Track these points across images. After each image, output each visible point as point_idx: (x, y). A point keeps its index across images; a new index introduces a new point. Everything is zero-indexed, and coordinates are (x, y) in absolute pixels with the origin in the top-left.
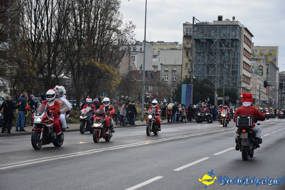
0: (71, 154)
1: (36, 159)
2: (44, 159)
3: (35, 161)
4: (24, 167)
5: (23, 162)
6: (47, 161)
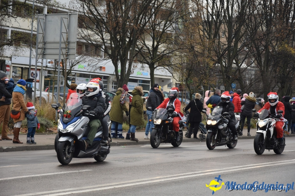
0: (277, 162)
1: (241, 165)
2: (250, 166)
3: (241, 168)
4: (232, 173)
5: (229, 168)
6: (254, 168)
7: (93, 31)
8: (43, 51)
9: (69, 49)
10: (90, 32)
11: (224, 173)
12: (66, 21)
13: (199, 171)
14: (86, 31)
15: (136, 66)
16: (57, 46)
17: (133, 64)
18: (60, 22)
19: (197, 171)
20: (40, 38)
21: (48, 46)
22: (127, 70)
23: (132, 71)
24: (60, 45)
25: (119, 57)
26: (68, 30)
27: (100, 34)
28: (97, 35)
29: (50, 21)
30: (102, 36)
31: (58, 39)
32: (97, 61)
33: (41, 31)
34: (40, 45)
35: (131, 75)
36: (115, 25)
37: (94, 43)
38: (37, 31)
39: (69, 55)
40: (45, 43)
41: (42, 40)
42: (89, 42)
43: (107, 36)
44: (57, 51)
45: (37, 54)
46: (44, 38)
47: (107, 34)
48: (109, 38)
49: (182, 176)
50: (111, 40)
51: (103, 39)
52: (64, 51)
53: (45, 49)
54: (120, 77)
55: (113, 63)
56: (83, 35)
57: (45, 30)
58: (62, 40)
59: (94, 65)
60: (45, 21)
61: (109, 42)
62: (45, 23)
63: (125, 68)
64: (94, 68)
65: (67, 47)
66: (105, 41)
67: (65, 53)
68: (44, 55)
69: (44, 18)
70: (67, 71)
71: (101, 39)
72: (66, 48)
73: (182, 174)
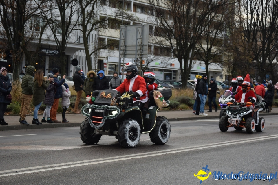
7: (164, 38)
8: (124, 52)
9: (142, 50)
10: (162, 39)
11: (253, 141)
12: (140, 30)
13: (234, 140)
14: (159, 38)
15: (195, 62)
16: (134, 48)
17: (193, 61)
18: (136, 30)
19: (232, 140)
20: (122, 43)
21: (128, 48)
22: (188, 65)
23: (192, 66)
24: (136, 47)
25: (183, 56)
26: (142, 37)
27: (169, 40)
28: (167, 41)
29: (129, 30)
30: (171, 41)
31: (134, 43)
32: (167, 59)
33: (122, 38)
34: (122, 48)
35: (191, 69)
36: (180, 33)
37: (165, 46)
38: (120, 38)
39: (143, 54)
40: (125, 46)
41: (123, 44)
42: (162, 46)
43: (174, 41)
44: (134, 52)
45: (120, 54)
46: (125, 42)
47: (174, 40)
48: (176, 43)
49: (220, 144)
50: (177, 44)
51: (171, 43)
52: (139, 52)
53: (125, 50)
54: (183, 71)
55: (179, 60)
56: (157, 41)
57: (125, 37)
58: (138, 44)
59: (165, 63)
60: (125, 30)
61: (176, 46)
62: (126, 32)
63: (187, 64)
64: (165, 65)
65: (141, 48)
66: (173, 45)
67: (140, 53)
68: (125, 55)
69: (125, 28)
70: (144, 67)
71: (170, 44)
72: (140, 50)
73: (220, 143)
